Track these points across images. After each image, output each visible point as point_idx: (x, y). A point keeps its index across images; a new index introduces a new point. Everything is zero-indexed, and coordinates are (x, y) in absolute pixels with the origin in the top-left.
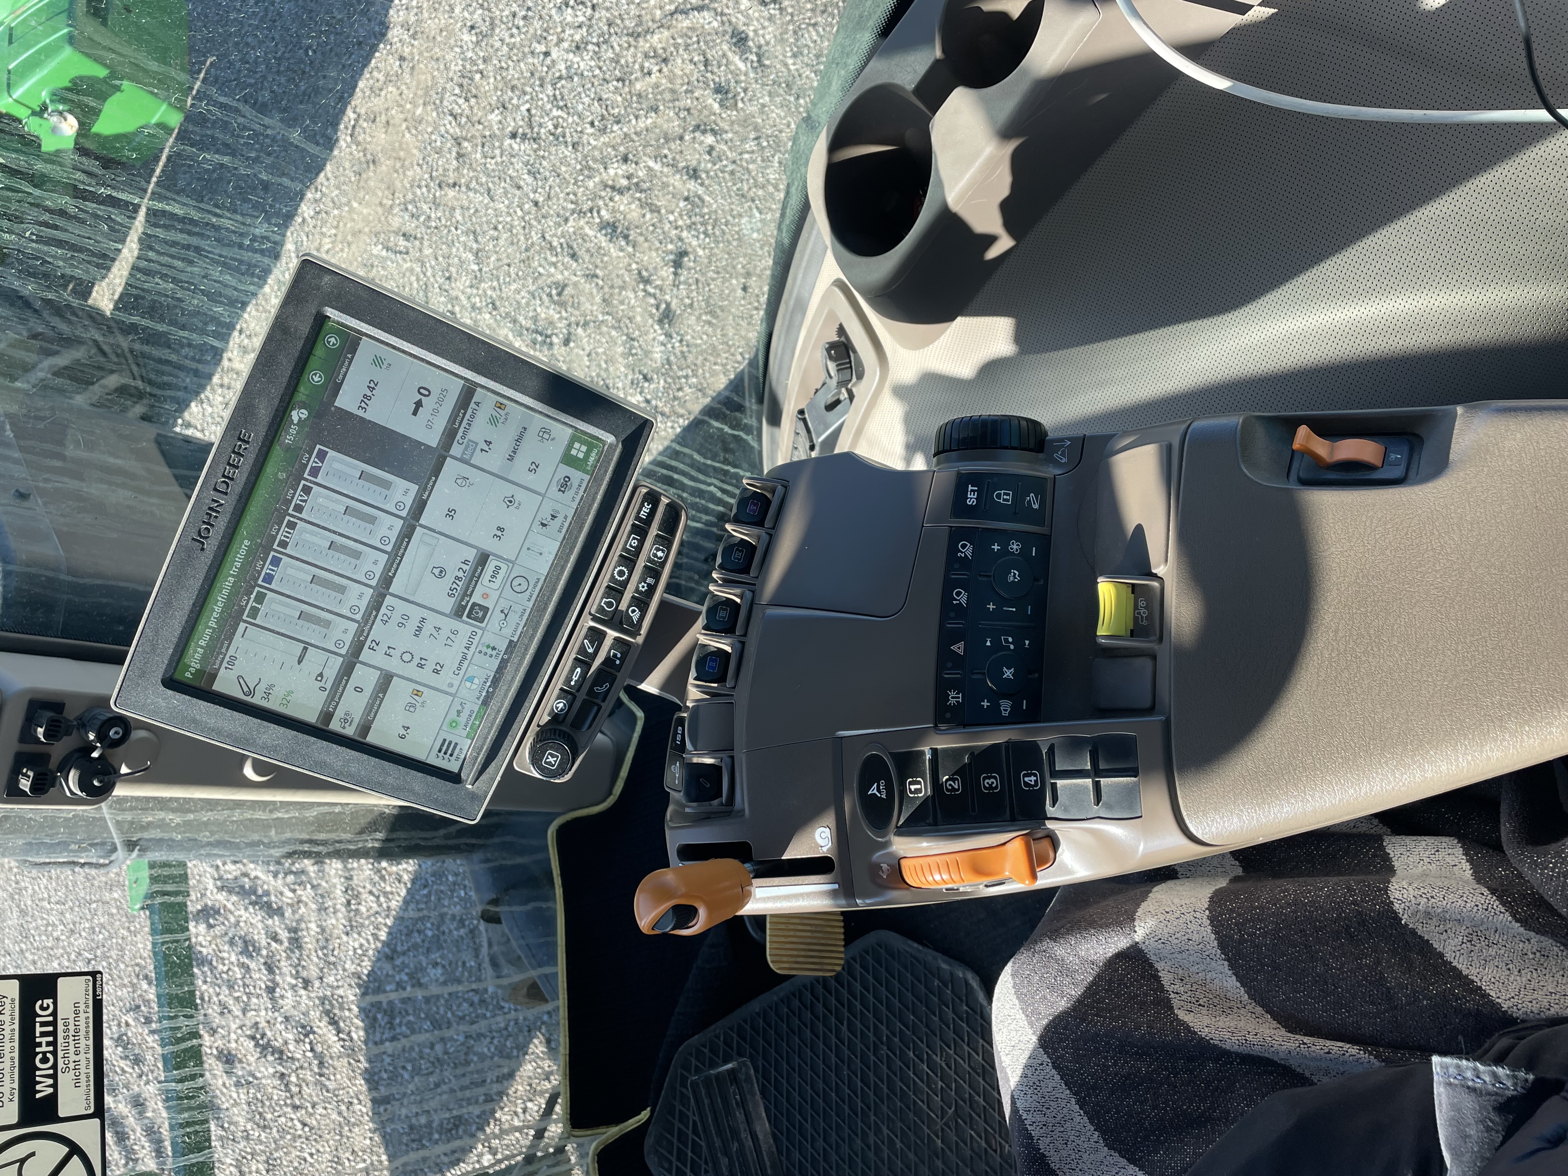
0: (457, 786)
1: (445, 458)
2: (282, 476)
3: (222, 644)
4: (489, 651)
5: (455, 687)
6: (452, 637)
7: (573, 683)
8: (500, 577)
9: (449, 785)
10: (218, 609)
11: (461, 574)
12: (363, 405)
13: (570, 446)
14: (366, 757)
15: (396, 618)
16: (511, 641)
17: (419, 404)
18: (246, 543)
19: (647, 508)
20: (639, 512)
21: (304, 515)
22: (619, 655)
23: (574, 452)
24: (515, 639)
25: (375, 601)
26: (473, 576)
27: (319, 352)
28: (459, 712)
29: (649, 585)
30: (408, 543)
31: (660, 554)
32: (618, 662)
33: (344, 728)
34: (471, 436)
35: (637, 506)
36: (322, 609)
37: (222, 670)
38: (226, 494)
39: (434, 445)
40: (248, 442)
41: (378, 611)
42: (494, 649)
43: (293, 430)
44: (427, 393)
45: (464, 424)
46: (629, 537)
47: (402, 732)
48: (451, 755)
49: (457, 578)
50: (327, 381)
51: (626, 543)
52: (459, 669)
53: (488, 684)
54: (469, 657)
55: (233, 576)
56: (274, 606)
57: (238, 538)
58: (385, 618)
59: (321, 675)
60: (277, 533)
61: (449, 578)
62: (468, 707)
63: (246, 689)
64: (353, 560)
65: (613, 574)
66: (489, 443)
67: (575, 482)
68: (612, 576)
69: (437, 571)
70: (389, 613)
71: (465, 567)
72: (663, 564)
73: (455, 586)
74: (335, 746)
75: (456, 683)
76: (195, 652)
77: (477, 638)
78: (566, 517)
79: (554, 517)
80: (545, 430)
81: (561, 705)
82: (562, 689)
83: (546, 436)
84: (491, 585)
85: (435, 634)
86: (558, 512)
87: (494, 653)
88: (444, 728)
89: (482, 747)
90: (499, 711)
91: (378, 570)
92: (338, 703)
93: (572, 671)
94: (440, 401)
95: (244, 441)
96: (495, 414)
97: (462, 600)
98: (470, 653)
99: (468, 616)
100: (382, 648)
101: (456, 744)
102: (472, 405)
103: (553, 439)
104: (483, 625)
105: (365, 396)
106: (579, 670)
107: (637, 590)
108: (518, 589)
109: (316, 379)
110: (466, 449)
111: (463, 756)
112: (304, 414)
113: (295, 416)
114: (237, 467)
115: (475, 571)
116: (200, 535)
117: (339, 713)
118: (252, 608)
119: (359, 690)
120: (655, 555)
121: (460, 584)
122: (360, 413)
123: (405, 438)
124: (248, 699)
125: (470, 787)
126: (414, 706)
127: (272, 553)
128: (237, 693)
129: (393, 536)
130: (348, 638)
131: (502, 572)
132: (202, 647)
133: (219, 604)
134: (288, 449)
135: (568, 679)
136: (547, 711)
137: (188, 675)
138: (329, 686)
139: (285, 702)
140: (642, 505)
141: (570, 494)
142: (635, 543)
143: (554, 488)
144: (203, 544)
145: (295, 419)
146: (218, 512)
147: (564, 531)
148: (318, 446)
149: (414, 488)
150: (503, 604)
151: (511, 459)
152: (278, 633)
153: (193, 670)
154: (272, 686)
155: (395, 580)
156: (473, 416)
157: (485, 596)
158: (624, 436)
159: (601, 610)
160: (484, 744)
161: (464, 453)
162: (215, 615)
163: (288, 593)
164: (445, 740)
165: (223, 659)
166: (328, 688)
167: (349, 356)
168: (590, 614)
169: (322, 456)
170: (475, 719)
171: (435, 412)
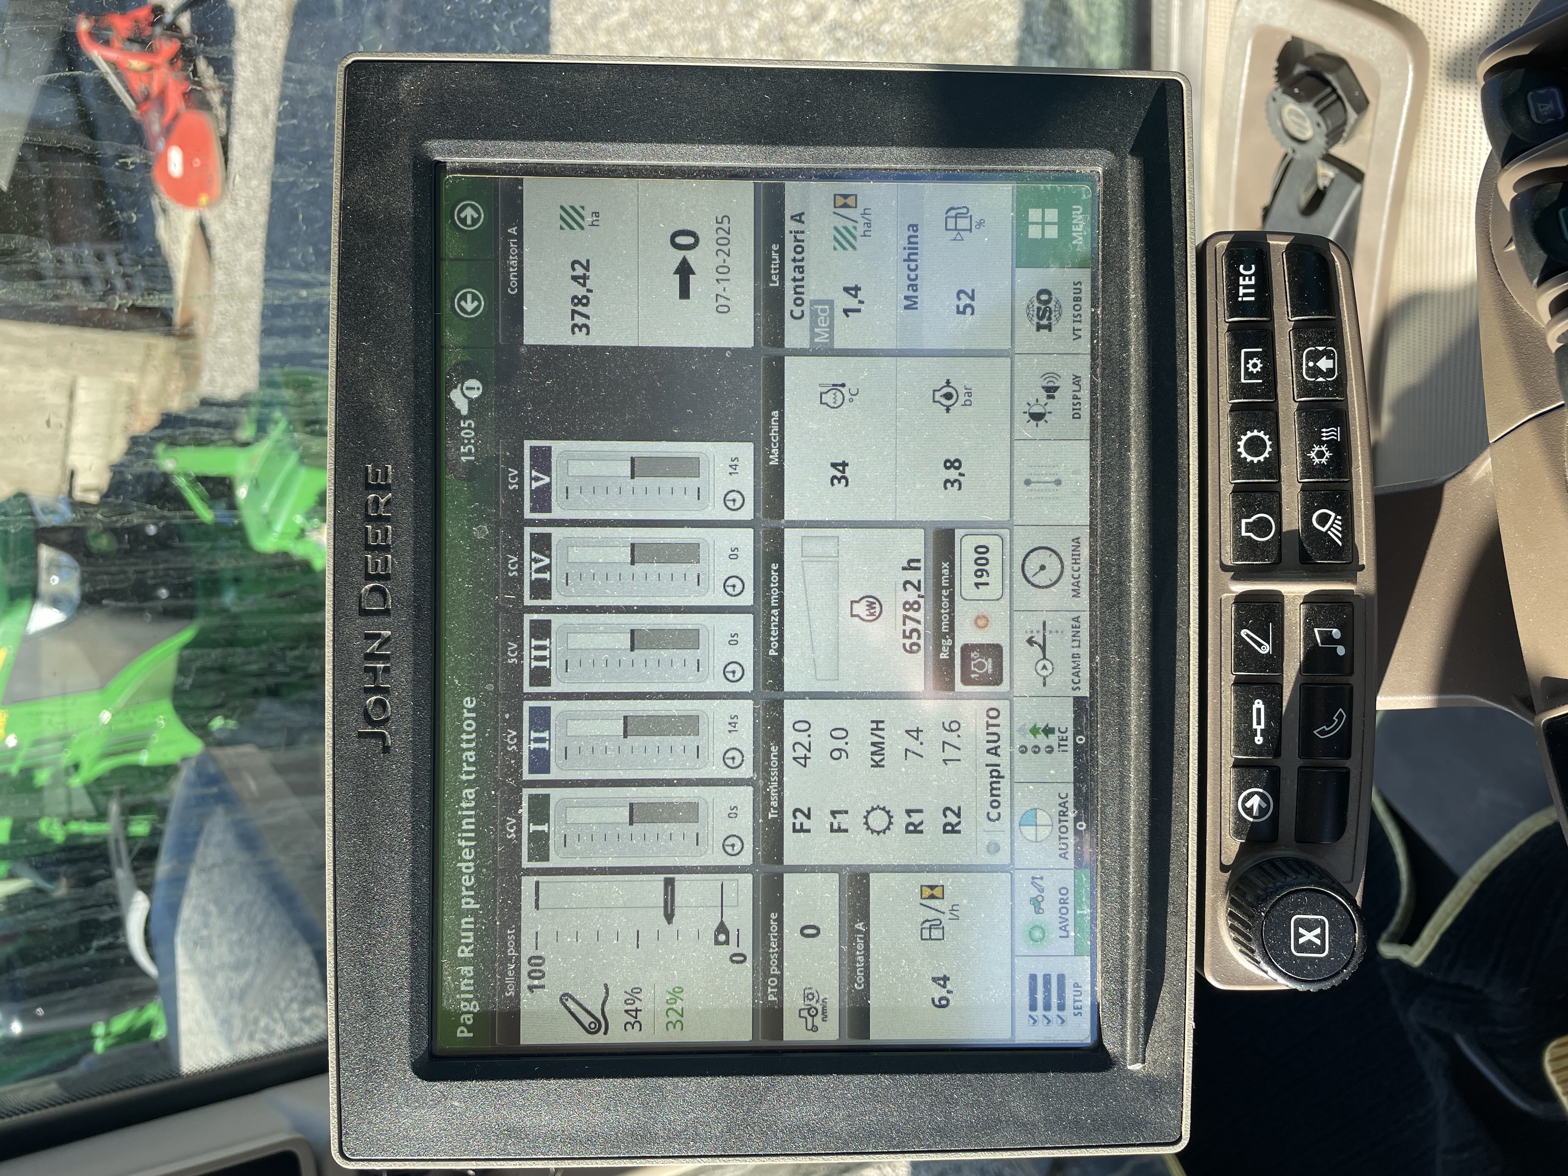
0: (1107, 1075)
1: (781, 361)
2: (481, 532)
3: (504, 938)
4: (1042, 740)
5: (1005, 847)
6: (951, 738)
7: (1259, 740)
8: (994, 567)
9: (1089, 1077)
10: (467, 866)
11: (912, 595)
12: (579, 320)
13: (1021, 223)
14: (885, 1080)
15: (822, 743)
16: (1078, 701)
17: (684, 271)
18: (469, 703)
19: (1247, 279)
20: (1233, 293)
21: (557, 599)
22: (1336, 633)
23: (1034, 232)
24: (1085, 692)
25: (766, 721)
26: (938, 587)
27: (452, 246)
28: (1037, 904)
29: (1331, 444)
30: (781, 571)
31: (1324, 364)
32: (1341, 650)
33: (815, 1029)
34: (813, 290)
35: (1223, 285)
36: (669, 783)
37: (525, 994)
38: (387, 612)
39: (748, 342)
40: (387, 488)
41: (780, 743)
42: (1048, 731)
43: (467, 430)
44: (690, 240)
45: (789, 273)
46: (1235, 360)
47: (938, 992)
48: (1061, 1007)
49: (908, 606)
50: (492, 299)
51: (1235, 373)
52: (995, 804)
53: (1071, 815)
54: (1005, 771)
55: (470, 784)
56: (573, 815)
57: (448, 698)
58: (801, 752)
59: (722, 928)
60: (520, 658)
61: (893, 611)
62: (1051, 884)
63: (586, 1020)
64: (687, 654)
65: (1236, 456)
66: (853, 291)
67: (1063, 295)
68: (1237, 460)
69: (861, 609)
70: (803, 738)
71: (914, 576)
72: (1340, 384)
73: (910, 625)
74: (812, 1079)
75: (1004, 841)
76: (457, 976)
77: (1004, 720)
78: (1077, 380)
79: (1051, 391)
80: (956, 213)
81: (1255, 801)
82: (1237, 764)
83: (963, 223)
84: (983, 591)
85: (914, 745)
86: (1055, 375)
87: (1053, 740)
88: (1021, 949)
89: (1123, 965)
90: (1124, 867)
91: (745, 653)
92: (780, 978)
93: (1244, 713)
94: (723, 245)
95: (379, 488)
96: (840, 223)
97: (938, 648)
98: (1003, 761)
99: (966, 681)
100: (820, 821)
101: (1061, 978)
102: (790, 225)
103: (981, 223)
104: (1004, 687)
105: (577, 301)
106: (1258, 704)
107: (1308, 468)
108: (1042, 579)
109: (469, 306)
110: (814, 324)
111: (1087, 1002)
112: (474, 388)
113: (459, 399)
114: (386, 549)
115: (938, 575)
116: (370, 722)
117: (793, 1001)
118: (534, 837)
119: (810, 931)
120: (1316, 372)
121: (919, 615)
122: (580, 339)
123: (686, 353)
124: (599, 1039)
125: (1137, 1067)
126: (939, 926)
127: (527, 705)
128: (576, 1036)
129: (745, 568)
130: (745, 824)
131: (994, 557)
132: (465, 962)
133: (467, 855)
134: (472, 472)
135: (1244, 735)
136: (1228, 825)
137: (463, 1033)
138: (746, 947)
139: (674, 1017)
140: (1233, 277)
141: (1063, 326)
142: (1256, 365)
143: (1026, 327)
144: (382, 736)
145: (462, 406)
146: (385, 658)
147: (1086, 408)
148: (528, 444)
149: (745, 451)
150: (1028, 624)
151: (911, 304)
152: (602, 871)
153: (469, 1020)
154: (634, 994)
155: (786, 660)
156: (799, 249)
157: (981, 622)
158: (1130, 141)
159: (1244, 547)
160: (1123, 957)
161: (813, 335)
162: (467, 883)
163: (587, 775)
164: (1033, 978)
165: (518, 969)
166: (749, 952)
167: (513, 231)
168: (1225, 568)
169: (542, 460)
170: (1078, 905)
171: (723, 272)
